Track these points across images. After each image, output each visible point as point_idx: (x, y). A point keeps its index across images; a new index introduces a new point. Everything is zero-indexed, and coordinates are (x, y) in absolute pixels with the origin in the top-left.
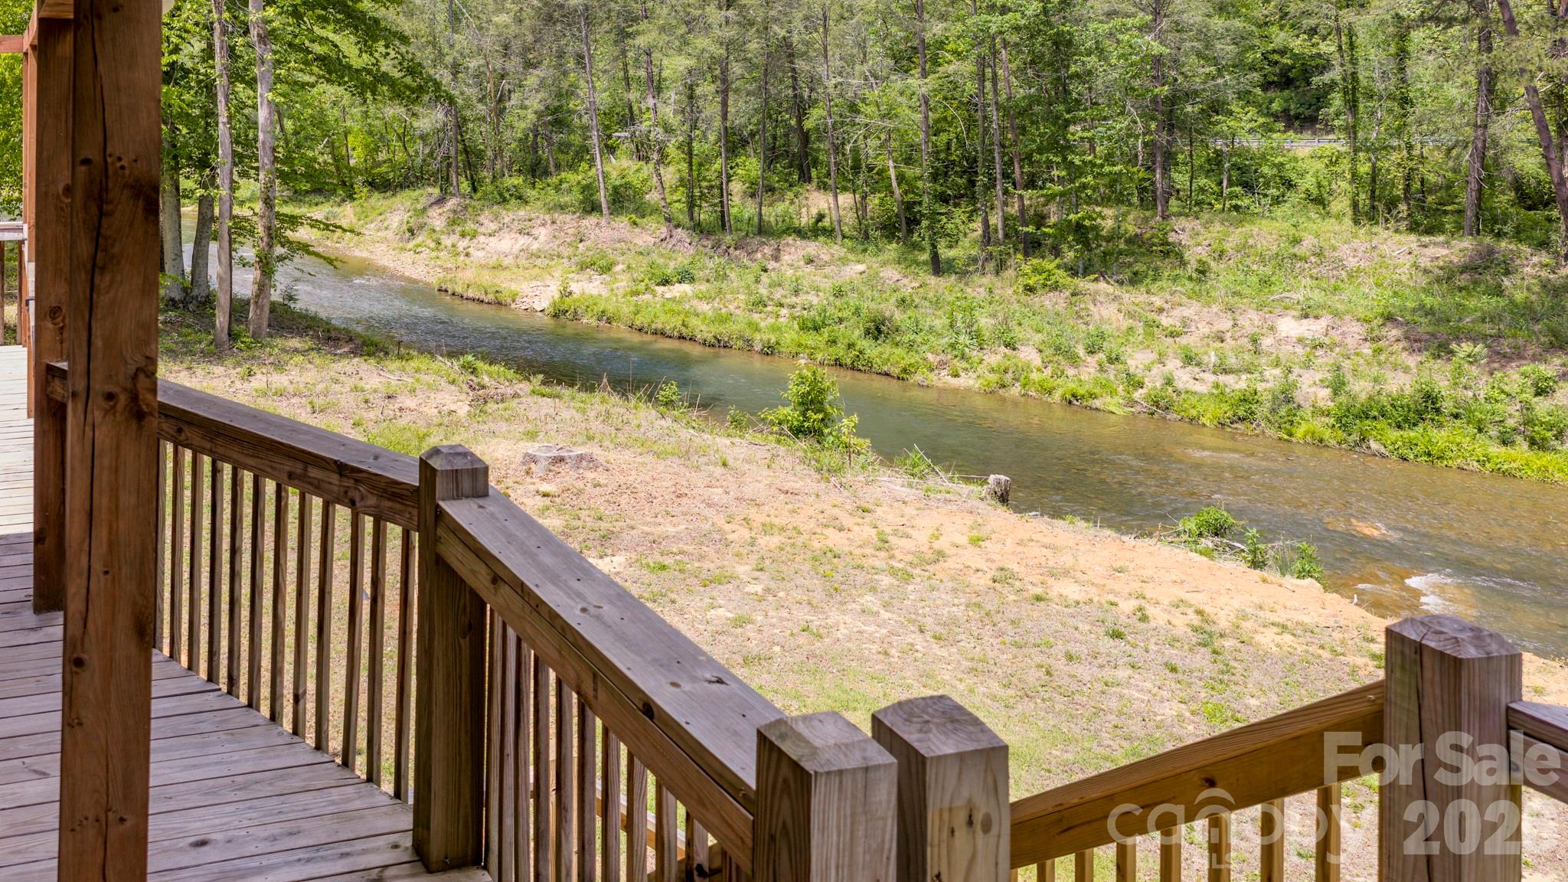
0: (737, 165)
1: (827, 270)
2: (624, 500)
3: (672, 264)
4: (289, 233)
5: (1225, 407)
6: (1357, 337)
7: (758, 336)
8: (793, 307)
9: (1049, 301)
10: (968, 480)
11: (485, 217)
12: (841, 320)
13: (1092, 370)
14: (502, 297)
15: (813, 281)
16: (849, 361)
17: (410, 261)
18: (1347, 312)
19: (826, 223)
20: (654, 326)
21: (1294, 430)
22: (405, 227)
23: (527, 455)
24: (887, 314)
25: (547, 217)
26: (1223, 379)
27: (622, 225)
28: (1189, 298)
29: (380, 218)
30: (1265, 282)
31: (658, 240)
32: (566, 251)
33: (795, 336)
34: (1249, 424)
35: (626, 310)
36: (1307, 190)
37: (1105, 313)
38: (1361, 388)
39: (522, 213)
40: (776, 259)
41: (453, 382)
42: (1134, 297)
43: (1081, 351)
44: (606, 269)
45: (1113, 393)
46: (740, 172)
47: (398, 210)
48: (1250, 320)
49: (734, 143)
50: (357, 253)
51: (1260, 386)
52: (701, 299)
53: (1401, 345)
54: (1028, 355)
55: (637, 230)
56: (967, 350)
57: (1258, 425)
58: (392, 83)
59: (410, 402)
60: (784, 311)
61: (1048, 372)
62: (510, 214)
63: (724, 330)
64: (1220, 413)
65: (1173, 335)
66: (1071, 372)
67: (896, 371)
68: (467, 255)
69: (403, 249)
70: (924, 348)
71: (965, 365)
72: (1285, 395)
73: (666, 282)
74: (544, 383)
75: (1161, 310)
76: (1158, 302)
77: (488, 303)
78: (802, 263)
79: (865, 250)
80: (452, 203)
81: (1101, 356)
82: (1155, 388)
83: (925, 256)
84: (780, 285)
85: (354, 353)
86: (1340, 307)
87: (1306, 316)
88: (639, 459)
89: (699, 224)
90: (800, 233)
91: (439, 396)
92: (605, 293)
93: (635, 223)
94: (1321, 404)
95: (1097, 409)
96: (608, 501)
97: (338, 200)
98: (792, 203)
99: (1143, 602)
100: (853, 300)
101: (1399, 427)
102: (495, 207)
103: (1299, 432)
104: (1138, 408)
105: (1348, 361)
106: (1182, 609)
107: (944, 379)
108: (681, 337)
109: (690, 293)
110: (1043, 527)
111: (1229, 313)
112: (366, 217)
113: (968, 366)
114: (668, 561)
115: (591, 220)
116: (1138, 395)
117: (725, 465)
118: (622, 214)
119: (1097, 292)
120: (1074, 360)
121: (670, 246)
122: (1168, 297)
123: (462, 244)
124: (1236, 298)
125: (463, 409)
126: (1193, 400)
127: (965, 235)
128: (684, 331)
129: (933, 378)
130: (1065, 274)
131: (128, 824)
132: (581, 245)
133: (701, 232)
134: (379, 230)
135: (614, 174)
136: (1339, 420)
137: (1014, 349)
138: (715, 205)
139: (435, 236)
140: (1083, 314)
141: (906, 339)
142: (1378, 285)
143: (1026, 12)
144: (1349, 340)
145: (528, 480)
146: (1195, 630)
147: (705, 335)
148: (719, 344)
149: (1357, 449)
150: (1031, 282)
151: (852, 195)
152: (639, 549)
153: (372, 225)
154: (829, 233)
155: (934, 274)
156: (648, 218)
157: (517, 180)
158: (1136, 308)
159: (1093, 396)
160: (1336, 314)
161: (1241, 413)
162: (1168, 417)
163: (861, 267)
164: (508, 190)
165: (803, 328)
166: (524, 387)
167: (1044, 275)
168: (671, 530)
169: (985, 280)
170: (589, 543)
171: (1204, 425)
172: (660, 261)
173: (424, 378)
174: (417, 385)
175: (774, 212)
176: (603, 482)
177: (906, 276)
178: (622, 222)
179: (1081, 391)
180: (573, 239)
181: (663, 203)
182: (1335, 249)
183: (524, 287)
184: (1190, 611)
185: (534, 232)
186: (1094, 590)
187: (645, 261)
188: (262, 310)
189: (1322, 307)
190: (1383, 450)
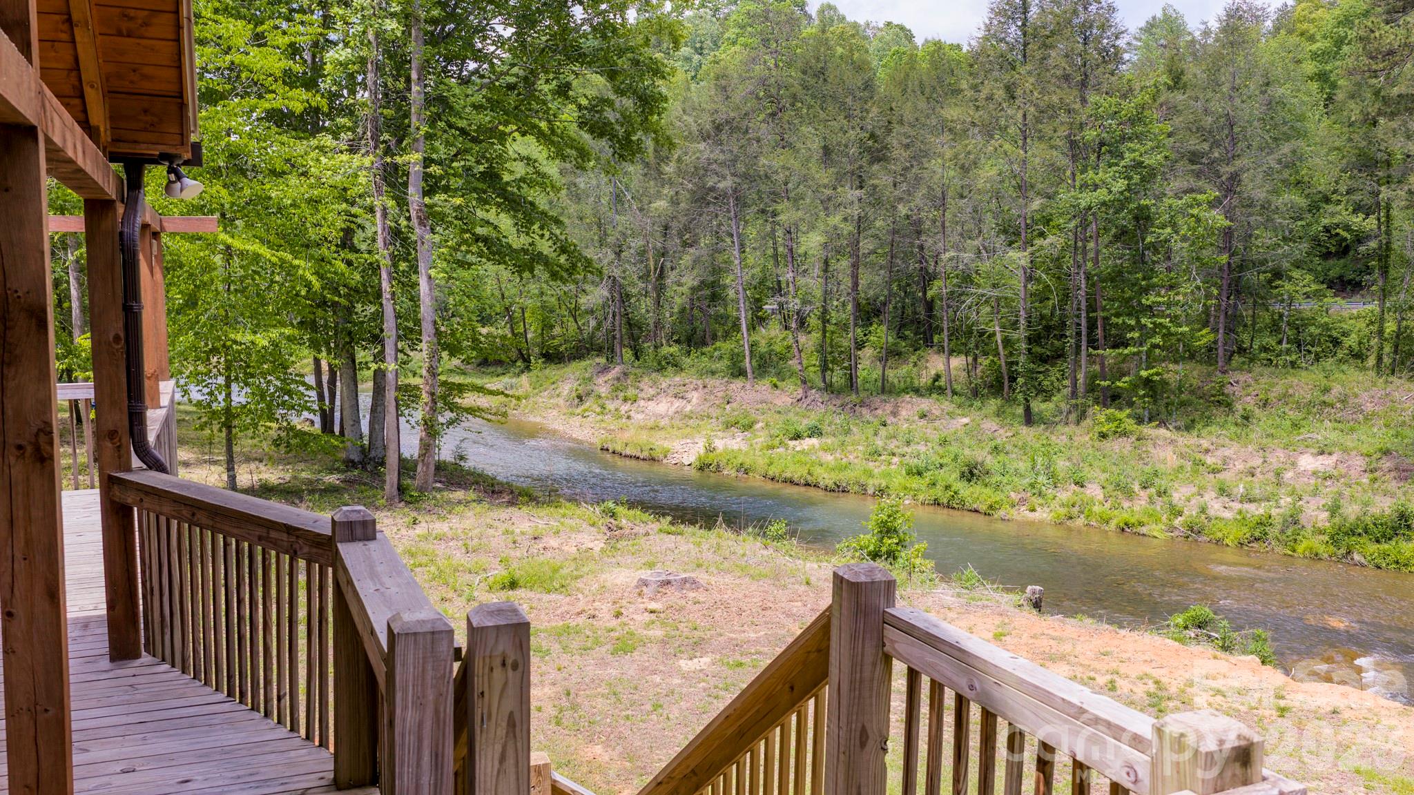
0: (870, 332)
1: (937, 423)
2: (718, 614)
3: (805, 422)
4: (457, 400)
5: (1245, 530)
6: (1359, 469)
7: (871, 482)
8: (904, 456)
9: (1117, 446)
10: (1008, 590)
11: (645, 382)
12: (941, 466)
13: (1143, 502)
14: (654, 454)
15: (925, 434)
16: (945, 501)
17: (578, 424)
18: (1354, 448)
19: (942, 382)
20: (784, 475)
21: (1297, 547)
22: (574, 394)
23: (641, 580)
24: (980, 460)
25: (700, 382)
26: (1247, 506)
27: (764, 388)
28: (1231, 440)
29: (553, 386)
30: (1295, 426)
31: (795, 401)
32: (715, 412)
33: (902, 481)
34: (1262, 544)
35: (761, 462)
36: (1350, 346)
37: (1162, 455)
38: (1351, 511)
39: (677, 379)
40: (894, 414)
41: (593, 525)
42: (1186, 440)
43: (1136, 487)
44: (749, 427)
45: (1157, 522)
46: (872, 338)
47: (569, 377)
48: (1277, 457)
49: (868, 313)
50: (531, 419)
51: (1274, 512)
52: (825, 451)
53: (1393, 474)
54: (1094, 491)
55: (777, 392)
56: (1044, 488)
57: (1270, 544)
58: (546, 262)
59: (553, 543)
60: (895, 460)
61: (1108, 505)
62: (667, 380)
63: (844, 477)
64: (1240, 534)
65: (1215, 471)
66: (1126, 505)
67: (983, 508)
68: (629, 417)
69: (572, 414)
70: (1009, 487)
71: (1041, 501)
72: (1293, 520)
73: (797, 436)
74: (672, 523)
75: (1207, 451)
76: (1205, 444)
77: (644, 459)
78: (917, 418)
79: (971, 406)
80: (616, 371)
81: (1153, 490)
82: (1191, 516)
83: (1020, 410)
84: (895, 437)
85: (511, 503)
86: (1350, 444)
87: (1322, 453)
88: (738, 581)
89: (831, 385)
90: (917, 391)
91: (579, 536)
92: (744, 448)
93: (776, 386)
94: (1320, 525)
95: (1144, 535)
96: (704, 615)
97: (517, 371)
98: (915, 365)
99: (1115, 677)
100: (953, 449)
101: (1378, 541)
102: (654, 374)
103: (1300, 549)
104: (1176, 533)
105: (1348, 489)
106: (1146, 680)
107: (1024, 514)
108: (807, 484)
109: (817, 446)
110: (1056, 624)
111: (1261, 452)
112: (541, 386)
113: (1043, 502)
114: (744, 660)
115: (738, 383)
116: (1178, 521)
117: (808, 583)
118: (764, 378)
119: (1157, 437)
120: (1130, 495)
121: (805, 406)
122: (1214, 440)
123: (624, 408)
124: (1270, 440)
125: (598, 546)
126: (1221, 525)
127: (1059, 390)
128: (809, 478)
129: (1013, 513)
130: (1134, 422)
131: (50, 713)
132: (728, 407)
133: (832, 392)
134: (552, 397)
135: (763, 343)
136: (1332, 537)
137: (1082, 487)
138: (845, 368)
139: (600, 402)
140: (1144, 456)
141: (994, 480)
142: (1387, 426)
143: (1113, 189)
144: (1352, 472)
145: (640, 600)
146: (1149, 695)
147: (827, 481)
148: (839, 489)
149: (1344, 560)
150: (1104, 430)
151: (963, 357)
152: (724, 652)
153: (546, 393)
154: (941, 391)
155: (1026, 425)
156: (788, 381)
157: (674, 349)
158: (1187, 450)
159: (1141, 524)
160: (1346, 451)
161: (1257, 534)
162: (1200, 539)
163: (966, 420)
164: (666, 359)
165: (909, 473)
166: (655, 526)
167: (1116, 424)
168: (753, 635)
169: (1067, 429)
170: (683, 648)
171: (1227, 545)
172: (795, 419)
173: (568, 521)
174: (561, 528)
175: (897, 373)
176: (701, 599)
177: (1002, 427)
178: (765, 384)
179: (1132, 520)
180: (721, 401)
181: (799, 367)
182: (1356, 396)
183: (675, 445)
184: (1150, 682)
185: (689, 395)
186: (1081, 669)
187: (783, 417)
188: (428, 468)
189: (1334, 444)
190: (1363, 560)
